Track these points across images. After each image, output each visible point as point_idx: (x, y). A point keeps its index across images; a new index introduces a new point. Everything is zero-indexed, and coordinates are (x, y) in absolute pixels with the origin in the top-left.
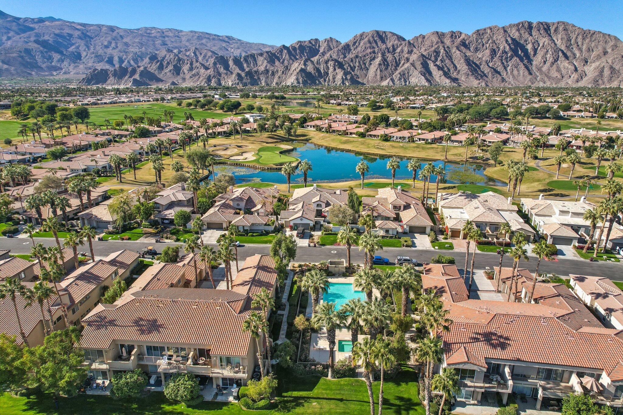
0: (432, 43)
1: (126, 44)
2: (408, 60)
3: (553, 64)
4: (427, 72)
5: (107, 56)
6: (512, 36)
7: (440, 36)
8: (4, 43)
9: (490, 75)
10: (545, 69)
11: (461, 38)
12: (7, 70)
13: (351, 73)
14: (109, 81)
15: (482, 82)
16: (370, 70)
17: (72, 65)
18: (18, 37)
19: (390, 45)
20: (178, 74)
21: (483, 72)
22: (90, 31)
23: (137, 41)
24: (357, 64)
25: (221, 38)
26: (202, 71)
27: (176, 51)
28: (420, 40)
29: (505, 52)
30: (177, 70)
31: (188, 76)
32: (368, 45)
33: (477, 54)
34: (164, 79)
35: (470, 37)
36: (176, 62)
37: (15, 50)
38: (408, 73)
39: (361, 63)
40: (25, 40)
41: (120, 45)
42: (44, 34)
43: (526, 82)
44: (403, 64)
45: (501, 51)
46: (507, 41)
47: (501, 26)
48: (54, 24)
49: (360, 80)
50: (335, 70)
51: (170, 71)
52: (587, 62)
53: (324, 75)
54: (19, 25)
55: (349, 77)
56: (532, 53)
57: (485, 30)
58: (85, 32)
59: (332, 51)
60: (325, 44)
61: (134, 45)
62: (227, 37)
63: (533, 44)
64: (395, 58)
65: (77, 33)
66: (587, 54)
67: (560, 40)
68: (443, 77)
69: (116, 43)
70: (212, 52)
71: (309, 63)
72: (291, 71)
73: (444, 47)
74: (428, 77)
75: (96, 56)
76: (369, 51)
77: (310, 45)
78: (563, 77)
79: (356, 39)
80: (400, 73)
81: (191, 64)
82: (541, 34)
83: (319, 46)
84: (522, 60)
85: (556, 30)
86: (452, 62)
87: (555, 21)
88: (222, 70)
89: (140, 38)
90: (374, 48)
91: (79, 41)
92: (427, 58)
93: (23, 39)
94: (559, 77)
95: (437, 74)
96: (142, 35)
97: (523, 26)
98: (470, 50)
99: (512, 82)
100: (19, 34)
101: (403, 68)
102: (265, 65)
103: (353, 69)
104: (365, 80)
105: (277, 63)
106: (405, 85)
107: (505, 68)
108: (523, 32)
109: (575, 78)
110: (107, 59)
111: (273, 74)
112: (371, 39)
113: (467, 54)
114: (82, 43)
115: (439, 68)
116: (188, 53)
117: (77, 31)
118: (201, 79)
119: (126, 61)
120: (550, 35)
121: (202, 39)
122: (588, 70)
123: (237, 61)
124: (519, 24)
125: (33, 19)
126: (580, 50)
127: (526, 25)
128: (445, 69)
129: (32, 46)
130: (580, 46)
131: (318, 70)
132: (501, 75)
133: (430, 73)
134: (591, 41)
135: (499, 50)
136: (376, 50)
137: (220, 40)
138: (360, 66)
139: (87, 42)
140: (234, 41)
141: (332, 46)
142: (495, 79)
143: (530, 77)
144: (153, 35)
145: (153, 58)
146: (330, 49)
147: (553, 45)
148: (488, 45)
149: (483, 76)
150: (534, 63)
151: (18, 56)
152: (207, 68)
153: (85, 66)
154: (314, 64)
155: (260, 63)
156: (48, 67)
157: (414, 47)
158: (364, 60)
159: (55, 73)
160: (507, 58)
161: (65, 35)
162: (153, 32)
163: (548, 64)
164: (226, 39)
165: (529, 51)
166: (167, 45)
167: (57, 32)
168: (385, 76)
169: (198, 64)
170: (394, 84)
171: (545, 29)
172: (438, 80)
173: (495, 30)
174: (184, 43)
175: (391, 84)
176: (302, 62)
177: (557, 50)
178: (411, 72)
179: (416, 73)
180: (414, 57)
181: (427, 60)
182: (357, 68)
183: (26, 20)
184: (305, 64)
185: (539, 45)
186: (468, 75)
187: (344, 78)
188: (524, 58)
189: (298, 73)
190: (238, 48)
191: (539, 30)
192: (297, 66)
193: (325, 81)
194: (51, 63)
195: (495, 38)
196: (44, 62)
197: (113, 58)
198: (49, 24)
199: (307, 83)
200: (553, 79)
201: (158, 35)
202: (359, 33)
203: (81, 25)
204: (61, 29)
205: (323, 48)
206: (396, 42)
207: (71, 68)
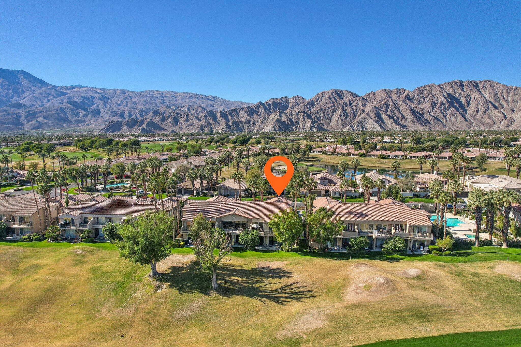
0: (382, 98)
1: (134, 103)
2: (363, 111)
3: (484, 113)
4: (380, 120)
5: (120, 112)
6: (447, 92)
7: (388, 93)
8: (44, 104)
9: (432, 122)
10: (478, 116)
11: (405, 93)
12: (46, 123)
13: (317, 122)
14: (122, 130)
15: (426, 127)
16: (332, 119)
17: (94, 118)
18: (55, 99)
19: (347, 100)
20: (177, 124)
21: (426, 120)
22: (108, 94)
23: (142, 100)
24: (322, 115)
25: (208, 98)
26: (196, 122)
27: (173, 107)
28: (371, 96)
29: (442, 104)
30: (176, 121)
31: (184, 126)
32: (329, 101)
33: (420, 106)
34: (165, 128)
35: (412, 93)
36: (175, 115)
37: (53, 109)
38: (364, 121)
39: (325, 114)
40: (60, 101)
41: (130, 104)
42: (74, 97)
43: (463, 127)
44: (360, 115)
45: (439, 103)
46: (443, 95)
47: (437, 84)
48: (82, 89)
49: (325, 127)
50: (304, 119)
51: (170, 122)
52: (513, 111)
53: (296, 124)
54: (57, 91)
55: (316, 125)
56: (466, 104)
57: (425, 87)
58: (104, 95)
59: (299, 106)
60: (294, 101)
61: (141, 103)
62: (212, 97)
63: (466, 97)
64: (353, 110)
65: (98, 96)
66: (513, 105)
67: (488, 94)
68: (394, 124)
69: (127, 102)
70: (201, 107)
71: (283, 115)
72: (269, 121)
73: (392, 101)
74: (382, 125)
75: (112, 112)
76: (330, 105)
77: (281, 101)
78: (494, 123)
79: (319, 96)
80: (358, 122)
81: (187, 116)
82: (471, 90)
83: (289, 102)
84: (458, 110)
85: (484, 87)
86: (400, 113)
87: (482, 79)
88: (211, 121)
89: (145, 98)
90: (333, 103)
91: (99, 101)
92: (380, 110)
93: (58, 101)
94: (491, 123)
95: (388, 122)
96: (147, 96)
97: (455, 84)
98: (414, 103)
99: (452, 128)
100: (56, 98)
101: (360, 118)
102: (246, 117)
103: (319, 119)
104: (329, 128)
105: (255, 116)
106: (363, 130)
107: (445, 117)
108: (456, 88)
109: (506, 124)
110: (119, 114)
111: (254, 123)
112: (331, 96)
113: (412, 106)
114: (101, 103)
115: (390, 117)
116: (183, 109)
117: (98, 94)
118: (195, 128)
119: (134, 115)
120: (479, 91)
121: (193, 99)
122: (516, 117)
123: (223, 114)
124: (452, 82)
125: (67, 87)
126: (507, 101)
127: (458, 83)
128: (395, 118)
129: (66, 105)
130: (506, 99)
131: (291, 120)
132: (441, 122)
133: (383, 121)
134: (514, 94)
135: (438, 103)
136: (336, 104)
137: (208, 99)
138: (324, 117)
139: (105, 102)
140: (218, 100)
141: (298, 102)
142: (437, 125)
143: (466, 123)
144: (155, 96)
145: (156, 113)
146: (297, 104)
147: (483, 98)
148: (428, 99)
149: (427, 123)
150: (468, 112)
151: (55, 113)
152: (199, 120)
153: (103, 119)
154: (287, 116)
155: (242, 115)
156: (75, 121)
157: (367, 101)
158: (328, 112)
159: (80, 125)
160: (445, 109)
161: (89, 97)
162: (155, 93)
163: (480, 113)
164: (212, 98)
165: (463, 103)
166: (165, 103)
167: (84, 95)
168: (345, 124)
169: (192, 117)
170: (353, 130)
171: (474, 86)
172: (389, 126)
173: (433, 87)
174: (179, 101)
175: (351, 130)
176: (278, 114)
177: (487, 102)
178: (367, 121)
179: (371, 121)
180: (368, 109)
181: (379, 111)
182: (322, 118)
183: (62, 88)
184: (280, 116)
185: (471, 98)
186: (414, 122)
187: (312, 125)
188: (460, 109)
189: (274, 122)
190: (222, 105)
191: (469, 87)
192: (273, 117)
193: (296, 128)
194: (78, 117)
195: (433, 93)
196: (73, 117)
197: (124, 113)
198: (78, 89)
199: (282, 130)
200: (486, 124)
201: (159, 95)
202: (320, 92)
203: (101, 89)
204: (86, 93)
205: (292, 103)
206: (351, 98)
207: (92, 121)
